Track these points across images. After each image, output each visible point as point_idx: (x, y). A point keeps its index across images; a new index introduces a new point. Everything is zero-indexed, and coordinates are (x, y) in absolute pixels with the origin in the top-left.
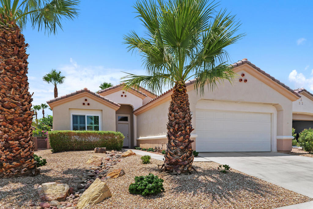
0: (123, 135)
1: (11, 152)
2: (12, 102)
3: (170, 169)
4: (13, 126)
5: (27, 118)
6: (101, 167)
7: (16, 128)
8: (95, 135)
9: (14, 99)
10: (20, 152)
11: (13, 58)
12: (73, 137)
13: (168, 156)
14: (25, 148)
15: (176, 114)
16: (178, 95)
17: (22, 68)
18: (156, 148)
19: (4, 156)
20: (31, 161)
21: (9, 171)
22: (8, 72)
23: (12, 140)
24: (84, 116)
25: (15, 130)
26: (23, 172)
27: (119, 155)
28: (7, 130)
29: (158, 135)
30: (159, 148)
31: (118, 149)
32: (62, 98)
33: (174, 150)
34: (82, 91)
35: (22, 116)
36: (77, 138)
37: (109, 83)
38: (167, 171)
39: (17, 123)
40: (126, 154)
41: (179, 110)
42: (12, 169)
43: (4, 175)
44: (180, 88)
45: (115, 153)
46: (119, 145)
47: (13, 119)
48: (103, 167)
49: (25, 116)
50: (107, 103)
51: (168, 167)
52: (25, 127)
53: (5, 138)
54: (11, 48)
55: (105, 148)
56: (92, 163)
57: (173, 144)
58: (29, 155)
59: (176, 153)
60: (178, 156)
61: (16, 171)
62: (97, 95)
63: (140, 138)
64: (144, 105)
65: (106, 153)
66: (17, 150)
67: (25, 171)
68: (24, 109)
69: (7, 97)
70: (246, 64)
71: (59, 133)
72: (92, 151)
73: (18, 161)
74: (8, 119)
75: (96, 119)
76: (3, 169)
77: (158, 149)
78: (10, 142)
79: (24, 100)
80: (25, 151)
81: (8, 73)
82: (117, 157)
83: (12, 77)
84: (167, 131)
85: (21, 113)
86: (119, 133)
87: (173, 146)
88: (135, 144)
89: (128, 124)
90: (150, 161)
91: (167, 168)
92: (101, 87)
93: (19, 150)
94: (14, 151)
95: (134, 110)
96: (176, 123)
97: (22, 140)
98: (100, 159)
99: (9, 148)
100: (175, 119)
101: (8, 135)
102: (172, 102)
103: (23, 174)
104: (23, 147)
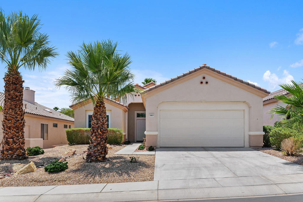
1: (9, 145)
2: (11, 117)
4: (10, 130)
5: (19, 125)
7: (12, 131)
9: (11, 115)
10: (13, 146)
11: (12, 92)
14: (17, 143)
19: (5, 148)
20: (20, 151)
23: (9, 138)
25: (11, 133)
26: (14, 157)
28: (7, 133)
39: (12, 129)
42: (9, 155)
47: (11, 126)
52: (17, 131)
53: (6, 137)
54: (11, 86)
58: (19, 147)
61: (11, 156)
66: (12, 144)
67: (15, 157)
69: (8, 114)
70: (205, 69)
73: (12, 151)
74: (8, 126)
78: (9, 140)
79: (17, 115)
80: (17, 145)
81: (9, 101)
83: (11, 102)
94: (10, 145)
97: (15, 138)
99: (8, 143)
101: (8, 135)
103: (14, 158)
104: (16, 143)
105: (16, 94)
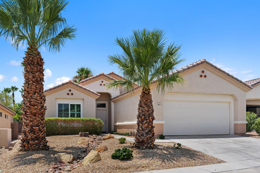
0: (103, 122)
1: (34, 134)
2: (36, 102)
3: (139, 146)
4: (36, 117)
6: (89, 146)
7: (37, 118)
8: (78, 121)
9: (36, 99)
11: (37, 74)
12: (59, 124)
13: (138, 137)
14: (42, 132)
15: (143, 109)
16: (144, 96)
17: (41, 79)
18: (131, 133)
19: (30, 137)
21: (33, 146)
22: (34, 82)
23: (35, 126)
25: (37, 120)
27: (100, 138)
28: (32, 120)
30: (134, 133)
33: (141, 133)
34: (67, 83)
35: (41, 111)
38: (136, 148)
39: (38, 115)
40: (106, 138)
41: (145, 106)
42: (35, 145)
43: (30, 149)
44: (146, 91)
45: (96, 137)
47: (36, 112)
48: (90, 146)
49: (42, 110)
51: (137, 144)
52: (42, 118)
53: (31, 125)
54: (36, 67)
55: (88, 132)
57: (141, 129)
59: (142, 135)
60: (144, 137)
61: (37, 146)
63: (118, 124)
64: (121, 94)
65: (89, 137)
66: (37, 133)
68: (42, 106)
69: (33, 98)
70: (205, 63)
72: (77, 135)
73: (38, 140)
74: (33, 113)
76: (29, 145)
78: (34, 128)
79: (42, 100)
80: (42, 133)
81: (34, 84)
82: (99, 140)
83: (36, 85)
84: (137, 120)
85: (40, 109)
86: (99, 119)
87: (141, 130)
88: (113, 130)
89: (106, 110)
91: (137, 145)
93: (39, 133)
94: (36, 133)
95: (112, 98)
96: (143, 115)
97: (41, 126)
99: (33, 131)
100: (142, 112)
101: (32, 123)
102: (140, 100)
103: (42, 148)
105: (41, 77)
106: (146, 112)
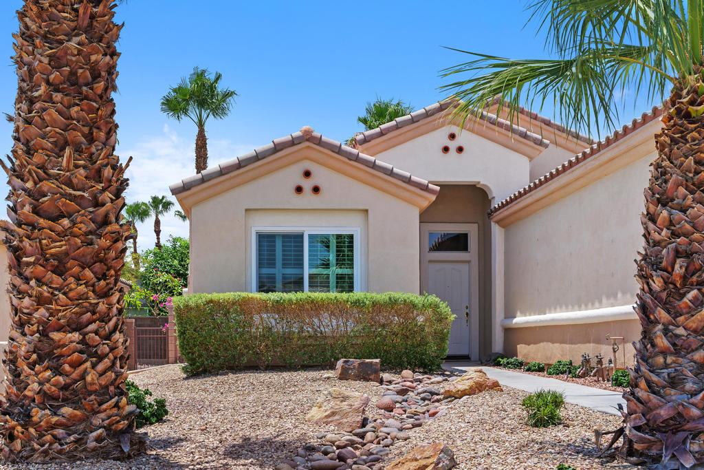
0: (449, 310)
1: (57, 371)
2: (64, 195)
3: (649, 448)
4: (65, 280)
5: (109, 248)
6: (362, 436)
7: (73, 286)
8: (338, 309)
9: (69, 183)
10: (85, 372)
11: (73, 44)
12: (256, 318)
13: (642, 393)
14: (101, 358)
15: (677, 215)
16: (684, 133)
17: (99, 75)
18: (586, 361)
19: (36, 386)
20: (116, 405)
21: (48, 437)
22: (57, 90)
23: (59, 329)
24: (299, 237)
25: (71, 294)
26: (92, 444)
27: (434, 388)
28: (46, 294)
29: (597, 304)
30: (600, 362)
31: (427, 366)
32: (223, 171)
33: (666, 366)
34: (293, 142)
35: (91, 243)
36: (271, 320)
37: (394, 102)
38: (634, 459)
39: (76, 269)
40: (461, 387)
41: (690, 197)
42: (60, 432)
43: (34, 450)
44: (692, 103)
45: (416, 380)
46: (432, 349)
47: (67, 253)
48: (369, 436)
49: (104, 242)
50: (386, 181)
51: (641, 440)
52: (102, 283)
53: (39, 322)
54: (68, 9)
55: (378, 361)
56: (327, 420)
57: (662, 342)
58: (112, 383)
59: (674, 382)
60: (684, 391)
61: (72, 438)
62: (350, 154)
63: (520, 320)
64: (537, 181)
65: (381, 382)
66: (75, 365)
67: (99, 439)
68: (99, 219)
69: (50, 177)
71: (211, 301)
72: (326, 374)
73: (76, 404)
74: (52, 255)
75: (345, 246)
76: (32, 430)
77: (593, 363)
78: (56, 336)
79: (100, 186)
80: (100, 367)
81: (57, 97)
82: (424, 399)
83: (69, 107)
84: (637, 286)
85: (91, 233)
86: (433, 298)
87: (664, 353)
88: (498, 345)
89: (469, 262)
90: (561, 413)
91: (636, 446)
92: (364, 121)
93: (81, 365)
94: (67, 367)
95: (495, 204)
96: (677, 254)
97: (92, 327)
98: (357, 404)
99: (50, 355)
100: (675, 235)
101: (48, 309)
102: (658, 166)
103: (94, 450)
104: (95, 354)
105: (97, 62)
106: (697, 235)
